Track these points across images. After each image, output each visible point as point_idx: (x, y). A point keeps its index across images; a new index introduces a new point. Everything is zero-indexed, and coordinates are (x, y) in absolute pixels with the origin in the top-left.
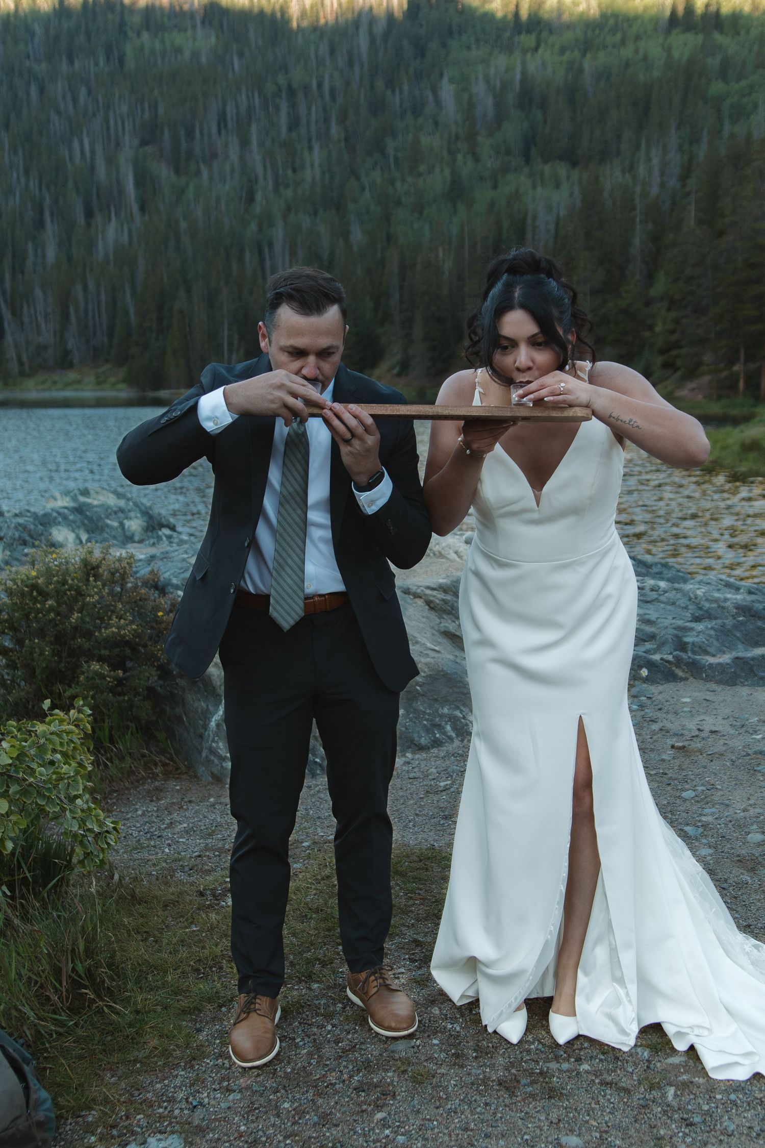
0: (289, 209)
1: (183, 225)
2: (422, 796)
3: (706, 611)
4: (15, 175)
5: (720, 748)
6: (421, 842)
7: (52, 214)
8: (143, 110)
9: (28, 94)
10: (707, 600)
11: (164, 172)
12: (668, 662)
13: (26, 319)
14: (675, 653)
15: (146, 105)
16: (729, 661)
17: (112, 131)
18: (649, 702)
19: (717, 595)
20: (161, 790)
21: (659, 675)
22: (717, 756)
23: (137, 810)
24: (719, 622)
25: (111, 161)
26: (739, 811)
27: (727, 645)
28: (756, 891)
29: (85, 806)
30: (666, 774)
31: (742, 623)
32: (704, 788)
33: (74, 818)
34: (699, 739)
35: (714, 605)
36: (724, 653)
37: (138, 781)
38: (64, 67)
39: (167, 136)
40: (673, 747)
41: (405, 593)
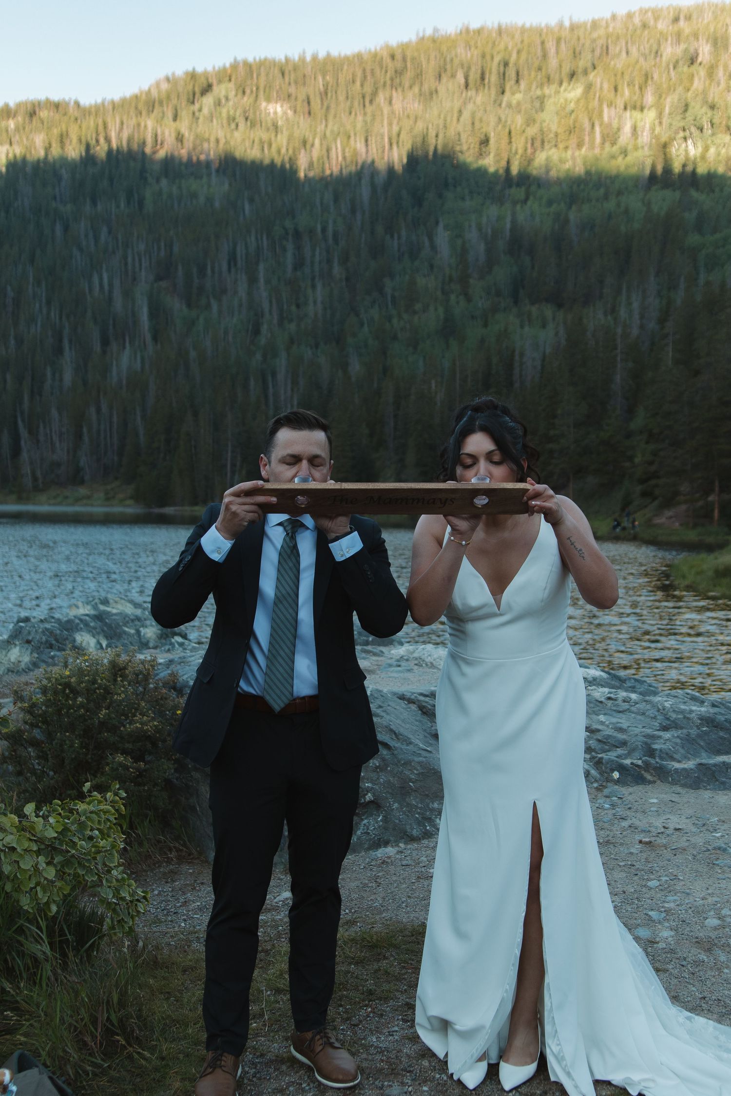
0: (292, 341)
1: (193, 354)
2: (413, 881)
3: (673, 721)
4: (37, 305)
5: (683, 844)
6: (413, 920)
7: (70, 341)
8: (159, 249)
9: (53, 231)
10: (674, 711)
11: (176, 305)
12: (638, 766)
13: (42, 438)
14: (644, 758)
15: (162, 244)
16: (692, 767)
17: (130, 267)
18: (620, 801)
19: (683, 707)
20: (176, 873)
21: (629, 778)
22: (680, 851)
23: (153, 890)
24: (685, 731)
25: (127, 294)
26: (698, 899)
27: (692, 752)
28: (711, 969)
29: (120, 877)
30: (633, 866)
31: (705, 733)
32: (668, 879)
33: (109, 887)
34: (664, 836)
35: (680, 716)
36: (689, 759)
37: (154, 864)
38: (88, 208)
39: (180, 272)
40: (640, 842)
41: (400, 699)
